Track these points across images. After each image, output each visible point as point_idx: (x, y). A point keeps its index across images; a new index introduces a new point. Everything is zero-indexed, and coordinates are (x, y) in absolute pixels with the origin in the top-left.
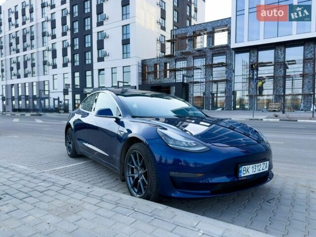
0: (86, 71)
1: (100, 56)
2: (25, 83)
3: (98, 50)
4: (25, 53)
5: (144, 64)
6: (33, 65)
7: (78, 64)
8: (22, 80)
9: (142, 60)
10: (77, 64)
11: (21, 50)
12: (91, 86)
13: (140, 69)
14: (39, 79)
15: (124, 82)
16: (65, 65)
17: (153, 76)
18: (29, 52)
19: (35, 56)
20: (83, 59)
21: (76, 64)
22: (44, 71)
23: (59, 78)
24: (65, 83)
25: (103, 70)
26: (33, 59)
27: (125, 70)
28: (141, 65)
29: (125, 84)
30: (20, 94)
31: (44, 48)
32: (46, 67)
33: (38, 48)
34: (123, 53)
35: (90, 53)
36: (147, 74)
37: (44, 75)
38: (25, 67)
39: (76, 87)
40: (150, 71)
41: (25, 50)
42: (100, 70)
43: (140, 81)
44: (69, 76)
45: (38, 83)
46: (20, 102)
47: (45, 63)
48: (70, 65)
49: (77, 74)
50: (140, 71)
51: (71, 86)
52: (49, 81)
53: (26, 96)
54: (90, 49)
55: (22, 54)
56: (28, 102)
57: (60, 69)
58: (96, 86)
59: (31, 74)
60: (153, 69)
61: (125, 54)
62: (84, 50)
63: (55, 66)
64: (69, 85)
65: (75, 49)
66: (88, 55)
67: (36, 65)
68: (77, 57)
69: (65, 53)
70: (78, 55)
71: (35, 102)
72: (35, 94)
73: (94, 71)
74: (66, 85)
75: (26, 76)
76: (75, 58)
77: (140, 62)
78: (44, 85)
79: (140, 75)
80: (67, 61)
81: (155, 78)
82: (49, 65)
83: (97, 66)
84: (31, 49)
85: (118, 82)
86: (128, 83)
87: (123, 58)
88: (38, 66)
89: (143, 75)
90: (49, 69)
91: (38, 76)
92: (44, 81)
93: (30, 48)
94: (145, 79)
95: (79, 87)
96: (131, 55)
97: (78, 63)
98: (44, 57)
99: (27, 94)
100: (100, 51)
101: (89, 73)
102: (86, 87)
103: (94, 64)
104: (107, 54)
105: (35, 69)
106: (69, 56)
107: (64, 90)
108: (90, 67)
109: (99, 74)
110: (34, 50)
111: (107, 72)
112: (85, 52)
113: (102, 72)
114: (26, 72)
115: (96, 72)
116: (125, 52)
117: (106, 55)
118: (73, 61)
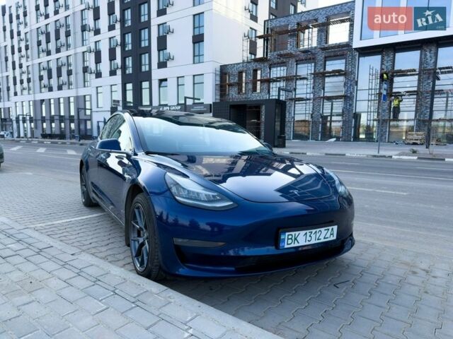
0: (141, 82)
1: (161, 60)
2: (59, 99)
3: (159, 50)
4: (58, 55)
5: (224, 71)
6: (69, 73)
7: (131, 72)
8: (56, 94)
9: (221, 66)
10: (129, 71)
11: (53, 51)
12: (148, 104)
13: (218, 78)
14: (77, 92)
15: (194, 99)
16: (113, 73)
17: (236, 89)
18: (63, 54)
19: (71, 60)
20: (138, 64)
21: (127, 72)
22: (85, 82)
23: (105, 91)
24: (114, 98)
25: (166, 80)
26: (69, 65)
27: (197, 80)
28: (218, 73)
29: (196, 101)
30: (53, 113)
31: (84, 49)
32: (88, 75)
33: (75, 48)
34: (194, 56)
35: (147, 55)
36: (227, 87)
37: (85, 86)
38: (59, 75)
39: (129, 105)
40: (232, 81)
41: (58, 51)
42: (161, 81)
43: (218, 97)
44: (119, 88)
45: (77, 98)
46: (53, 125)
47: (85, 70)
48: (119, 72)
49: (129, 86)
50: (218, 83)
51: (121, 103)
52: (91, 95)
53: (61, 117)
54: (148, 50)
55: (54, 56)
56: (63, 125)
57: (106, 79)
58: (155, 103)
59: (67, 86)
60: (237, 79)
61: (197, 57)
62: (139, 52)
63: (99, 75)
64: (118, 101)
65: (127, 49)
66: (145, 58)
67: (73, 72)
68: (129, 62)
69: (112, 57)
70: (130, 58)
71: (73, 126)
72: (72, 113)
73: (153, 82)
74: (114, 101)
75: (60, 88)
76: (127, 64)
77: (218, 69)
78: (85, 101)
79: (218, 88)
80: (116, 67)
81: (239, 93)
82: (91, 73)
83: (157, 74)
84: (67, 50)
85: (186, 98)
86: (199, 99)
87: (194, 63)
88: (76, 74)
89: (222, 87)
90: (91, 77)
91: (77, 88)
92: (85, 96)
93: (65, 48)
94: (225, 94)
95: (132, 105)
96: (206, 58)
97: (131, 69)
98: (84, 61)
99: (62, 114)
100: (161, 52)
101: (145, 85)
102: (142, 105)
103: (153, 71)
104: (172, 57)
105: (72, 78)
106: (118, 60)
107: (112, 108)
108: (148, 76)
109: (160, 87)
110: (71, 52)
111: (172, 84)
112: (141, 55)
113: (164, 84)
114: (61, 83)
115: (155, 84)
116: (197, 53)
117: (169, 58)
118: (124, 67)
